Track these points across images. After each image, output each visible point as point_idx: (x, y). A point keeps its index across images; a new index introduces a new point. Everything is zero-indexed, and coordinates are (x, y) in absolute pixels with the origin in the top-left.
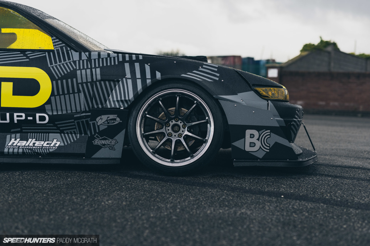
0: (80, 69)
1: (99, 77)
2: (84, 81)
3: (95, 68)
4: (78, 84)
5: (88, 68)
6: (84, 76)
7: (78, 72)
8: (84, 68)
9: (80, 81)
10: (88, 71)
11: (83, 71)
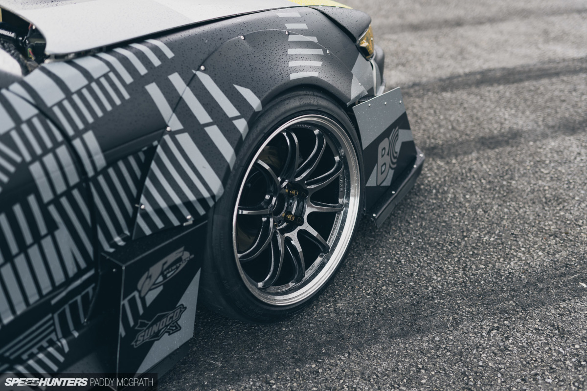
0: (36, 158)
1: (100, 160)
2: (61, 188)
3: (79, 134)
4: (43, 207)
5: (56, 144)
6: (56, 175)
7: (35, 169)
8: (46, 151)
9: (47, 196)
10: (63, 152)
11: (49, 160)
